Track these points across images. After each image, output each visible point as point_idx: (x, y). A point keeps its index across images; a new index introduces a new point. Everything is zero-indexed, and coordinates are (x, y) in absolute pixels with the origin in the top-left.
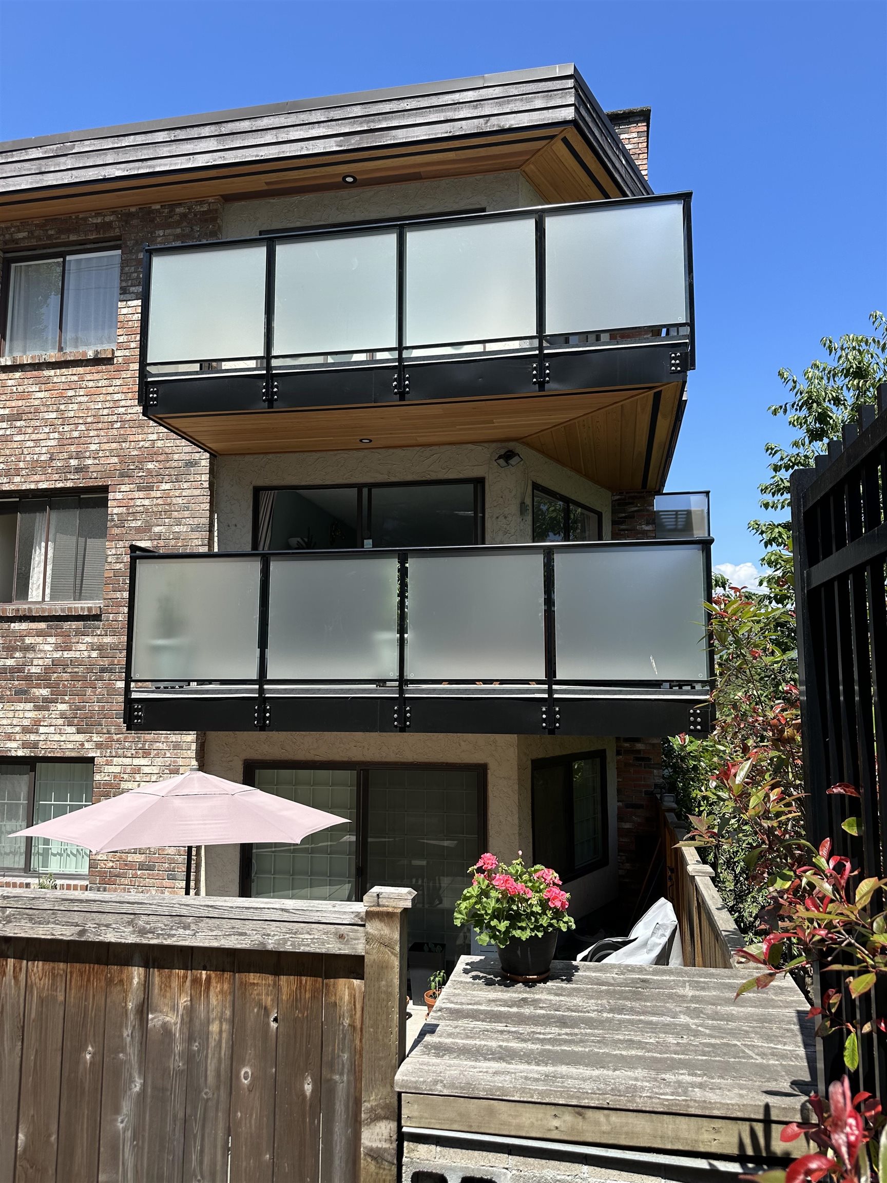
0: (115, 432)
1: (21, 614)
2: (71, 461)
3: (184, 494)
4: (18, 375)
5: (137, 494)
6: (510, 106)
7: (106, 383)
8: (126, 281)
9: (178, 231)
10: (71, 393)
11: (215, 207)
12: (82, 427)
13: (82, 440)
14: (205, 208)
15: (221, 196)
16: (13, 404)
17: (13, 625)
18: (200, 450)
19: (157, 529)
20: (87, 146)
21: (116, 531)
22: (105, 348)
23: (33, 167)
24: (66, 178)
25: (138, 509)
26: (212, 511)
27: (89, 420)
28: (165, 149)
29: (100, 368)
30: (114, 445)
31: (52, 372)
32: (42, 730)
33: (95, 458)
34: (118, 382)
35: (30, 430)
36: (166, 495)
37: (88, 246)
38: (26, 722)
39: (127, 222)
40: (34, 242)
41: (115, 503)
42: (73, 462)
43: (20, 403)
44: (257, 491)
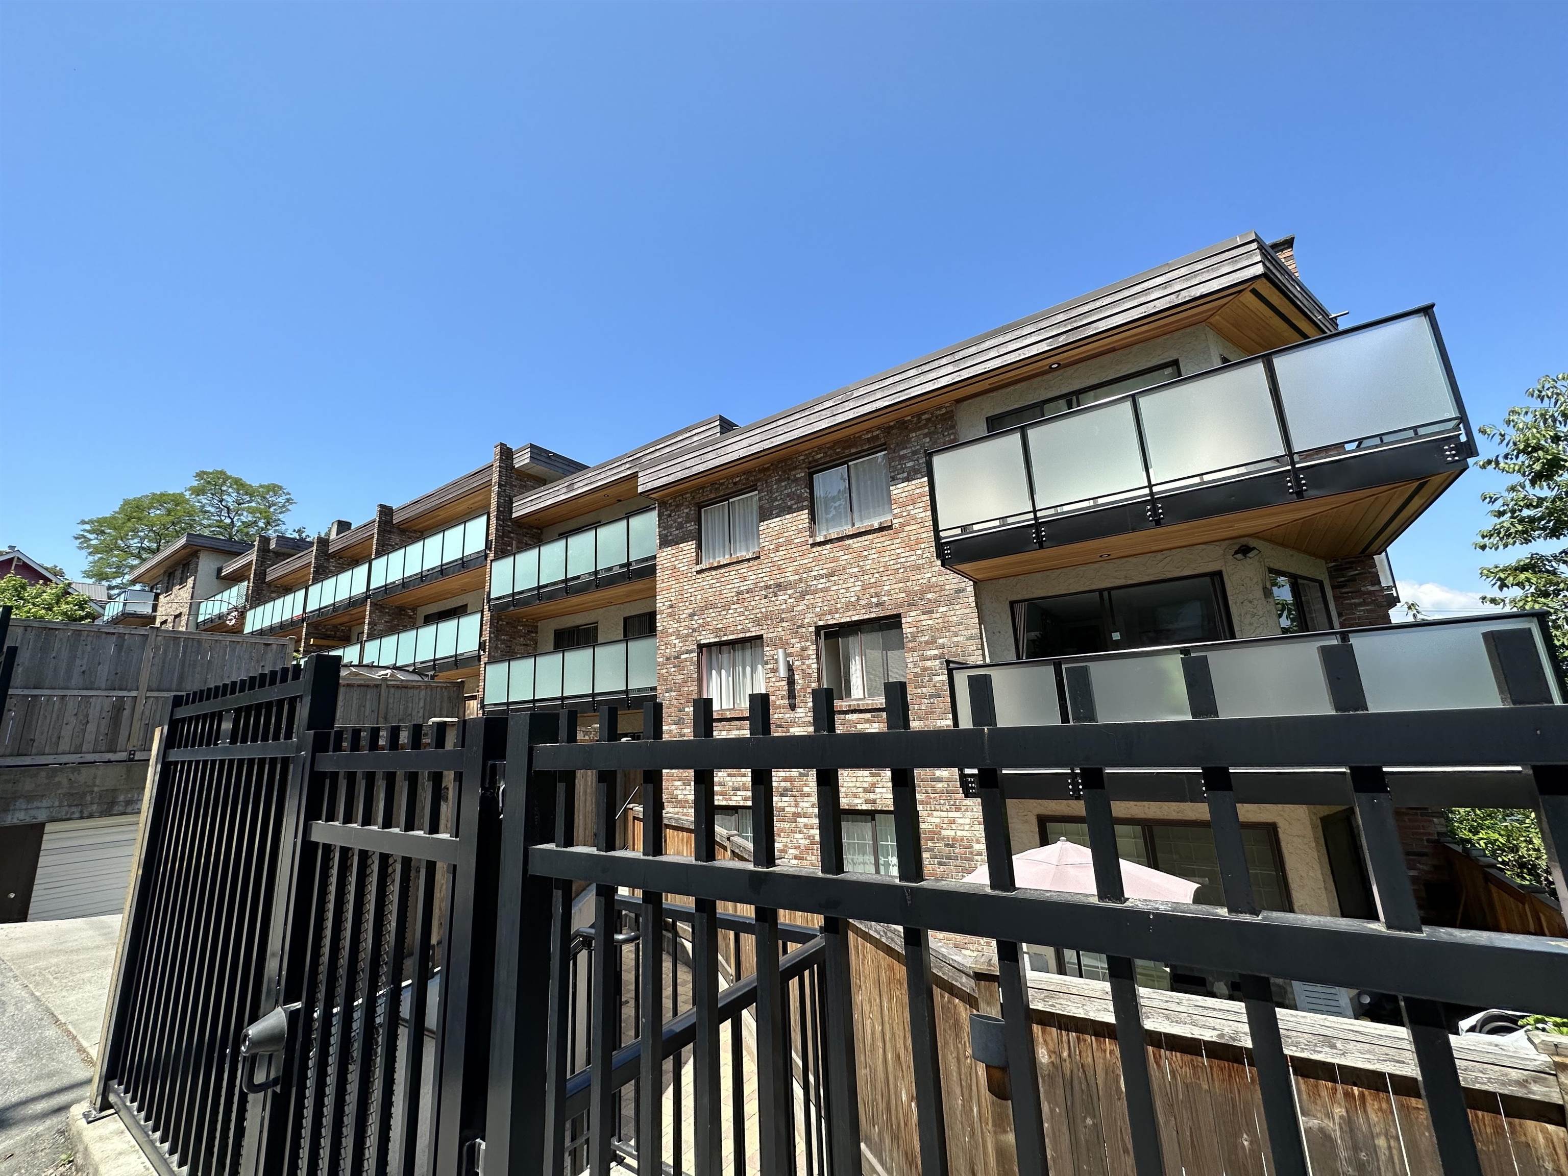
0: (900, 575)
1: (852, 708)
2: (872, 599)
3: (957, 613)
4: (828, 546)
5: (923, 617)
6: (1197, 279)
7: (890, 542)
8: (894, 472)
9: (926, 431)
10: (866, 553)
11: (951, 409)
12: (876, 575)
13: (878, 584)
14: (944, 411)
15: (955, 400)
16: (828, 566)
17: (847, 716)
18: (965, 579)
19: (940, 641)
20: (862, 391)
21: (911, 645)
22: (885, 519)
23: (828, 413)
24: (851, 415)
25: (925, 627)
26: (980, 624)
27: (881, 570)
28: (916, 380)
29: (883, 533)
30: (901, 585)
31: (851, 541)
32: (877, 790)
33: (888, 596)
34: (898, 541)
35: (841, 582)
36: (944, 615)
37: (861, 454)
38: (866, 785)
39: (888, 433)
40: (828, 459)
41: (907, 625)
42: (874, 600)
43: (832, 565)
44: (1012, 604)
